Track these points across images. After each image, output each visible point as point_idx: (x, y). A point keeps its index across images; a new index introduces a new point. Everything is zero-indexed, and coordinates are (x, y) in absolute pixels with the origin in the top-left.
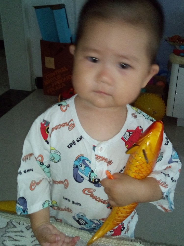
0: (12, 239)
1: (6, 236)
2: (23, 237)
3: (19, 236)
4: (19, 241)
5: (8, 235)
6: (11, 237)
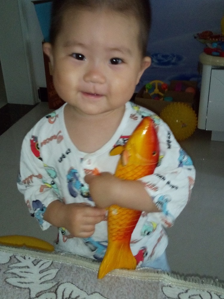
2: (29, 274)
3: (25, 272)
4: (25, 278)
5: (11, 271)
6: (15, 274)
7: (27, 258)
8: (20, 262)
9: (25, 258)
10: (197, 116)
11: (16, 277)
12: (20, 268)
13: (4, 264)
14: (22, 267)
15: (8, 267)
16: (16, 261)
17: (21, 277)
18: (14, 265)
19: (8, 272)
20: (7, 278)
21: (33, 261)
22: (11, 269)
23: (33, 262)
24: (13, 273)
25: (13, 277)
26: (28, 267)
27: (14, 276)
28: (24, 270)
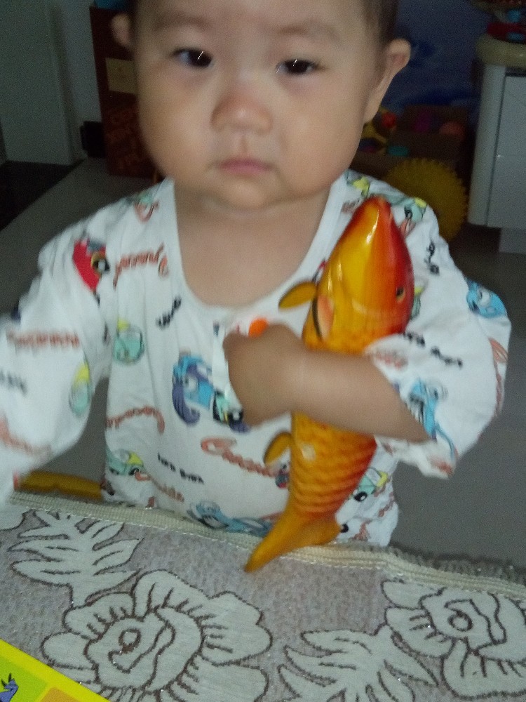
0: (39, 557)
1: (21, 550)
2: (68, 552)
3: (59, 548)
4: (58, 561)
5: (26, 546)
6: (35, 552)
7: (63, 516)
8: (47, 525)
9: (57, 517)
10: (467, 193)
11: (39, 561)
12: (46, 538)
13: (10, 530)
14: (53, 537)
15: (19, 536)
16: (37, 524)
17: (49, 560)
18: (31, 533)
19: (18, 547)
20: (17, 562)
21: (78, 523)
22: (27, 541)
23: (77, 526)
24: (29, 551)
25: (31, 560)
26: (66, 537)
27: (33, 556)
28: (55, 543)
